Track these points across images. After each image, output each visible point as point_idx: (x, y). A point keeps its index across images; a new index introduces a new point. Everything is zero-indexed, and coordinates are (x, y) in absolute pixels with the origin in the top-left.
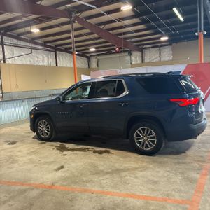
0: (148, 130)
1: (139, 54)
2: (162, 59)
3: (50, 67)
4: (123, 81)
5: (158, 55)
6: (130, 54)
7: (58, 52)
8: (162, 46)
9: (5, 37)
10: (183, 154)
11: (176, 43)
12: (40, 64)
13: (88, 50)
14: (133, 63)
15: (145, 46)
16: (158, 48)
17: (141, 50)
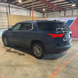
1: (64, 12)
2: (73, 15)
3: (27, 16)
4: (32, 24)
5: (72, 13)
6: (60, 12)
7: (31, 11)
9: (10, 4)
10: (55, 60)
12: (24, 15)
13: (42, 10)
14: (61, 16)
15: (66, 9)
16: (72, 10)
17: (65, 11)
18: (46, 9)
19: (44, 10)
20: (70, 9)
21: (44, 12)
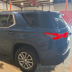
0: (27, 55)
5: (49, 9)
6: (38, 7)
8: (50, 5)
11: (56, 4)
13: (20, 4)
15: (44, 4)
16: (49, 6)
17: (42, 6)
18: (24, 4)
19: (22, 4)
20: (47, 5)
21: (22, 7)
